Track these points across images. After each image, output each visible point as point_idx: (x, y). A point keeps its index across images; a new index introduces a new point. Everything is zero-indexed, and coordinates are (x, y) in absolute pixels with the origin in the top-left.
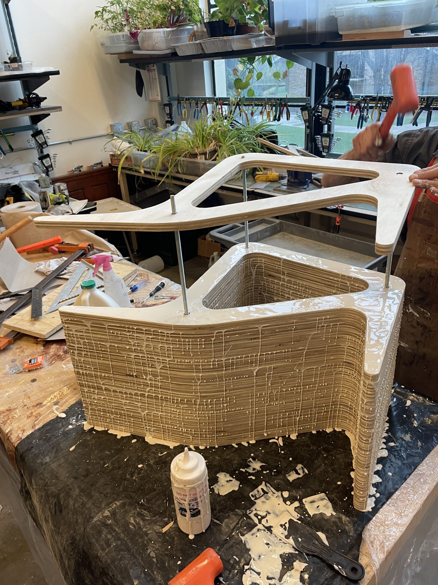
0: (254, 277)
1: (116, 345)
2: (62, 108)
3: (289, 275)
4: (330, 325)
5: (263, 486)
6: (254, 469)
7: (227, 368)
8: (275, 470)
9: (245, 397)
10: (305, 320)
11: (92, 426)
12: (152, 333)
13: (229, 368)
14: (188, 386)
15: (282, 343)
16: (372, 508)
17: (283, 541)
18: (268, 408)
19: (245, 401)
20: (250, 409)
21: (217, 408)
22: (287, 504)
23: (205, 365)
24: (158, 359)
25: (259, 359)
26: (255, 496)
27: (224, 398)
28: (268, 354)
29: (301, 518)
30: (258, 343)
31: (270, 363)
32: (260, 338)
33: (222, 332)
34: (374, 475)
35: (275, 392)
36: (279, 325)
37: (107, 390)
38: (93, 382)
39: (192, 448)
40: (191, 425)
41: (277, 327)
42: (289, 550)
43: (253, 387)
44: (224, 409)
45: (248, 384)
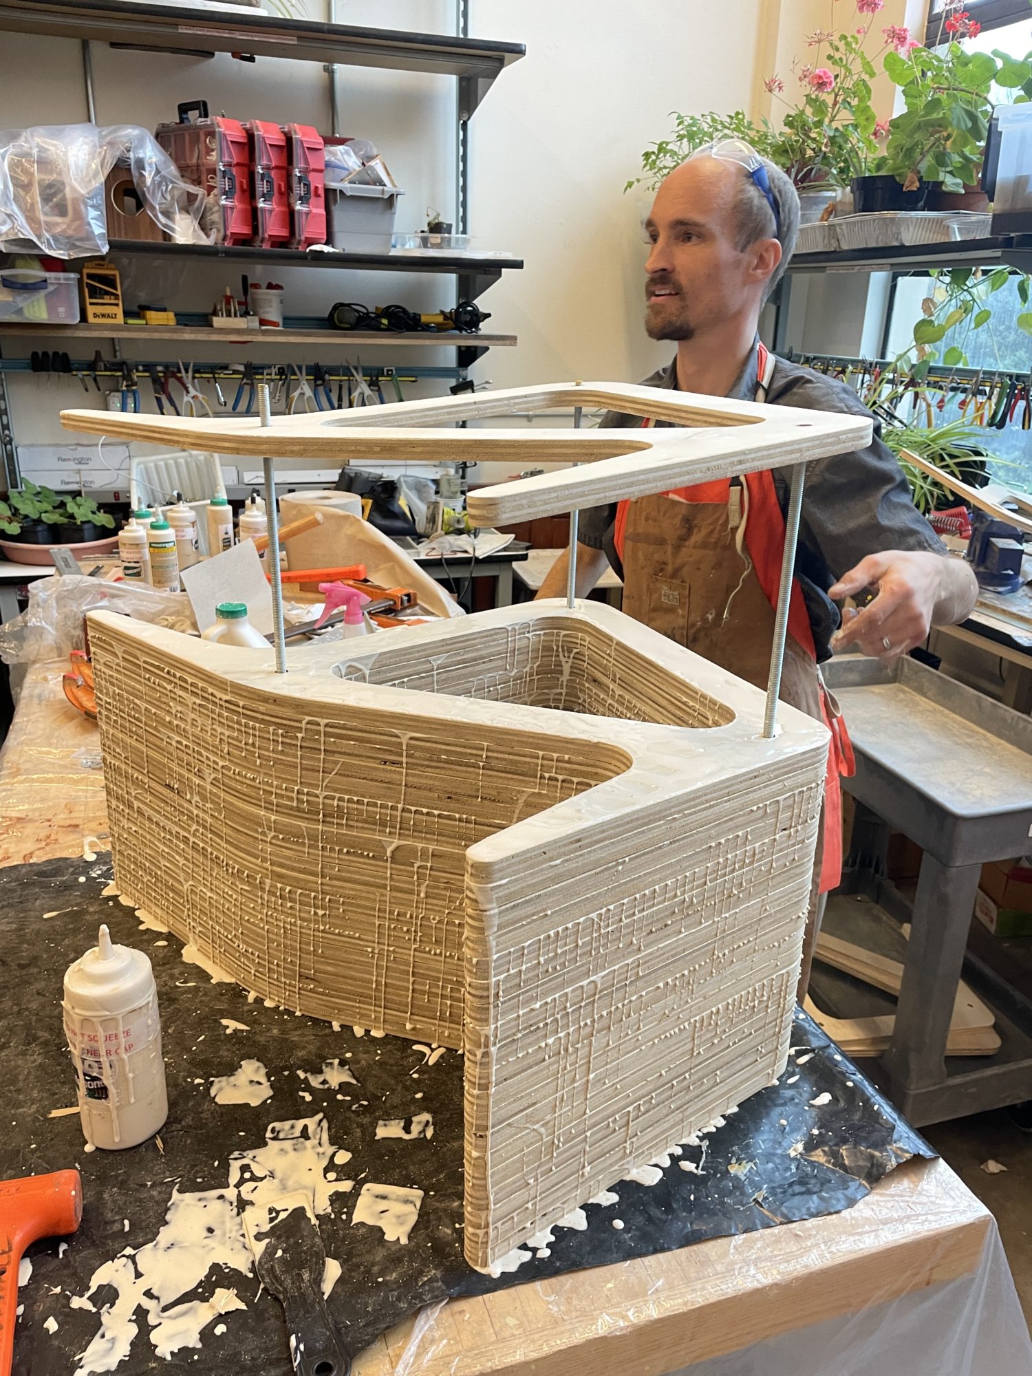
0: (565, 677)
1: (153, 710)
2: (518, 341)
3: (624, 684)
4: (572, 782)
5: (311, 1122)
6: (324, 1082)
7: (328, 819)
8: (365, 1103)
9: (366, 907)
10: (509, 750)
11: (118, 893)
12: (200, 692)
13: (332, 820)
14: (251, 839)
15: (456, 793)
16: (503, 1273)
17: (246, 1241)
18: (420, 957)
19: (364, 918)
20: (376, 945)
21: (303, 915)
22: (326, 1178)
23: (282, 796)
24: (208, 758)
25: (399, 819)
26: (279, 1132)
27: (318, 892)
28: (422, 813)
29: (327, 1216)
30: (398, 777)
31: (425, 838)
32: (404, 765)
33: (319, 725)
34: (578, 1210)
35: (434, 919)
36: (448, 745)
37: (140, 812)
38: (122, 789)
39: (251, 997)
40: (253, 940)
41: (444, 747)
42: (240, 1263)
43: (385, 887)
44: (316, 922)
45: (373, 876)
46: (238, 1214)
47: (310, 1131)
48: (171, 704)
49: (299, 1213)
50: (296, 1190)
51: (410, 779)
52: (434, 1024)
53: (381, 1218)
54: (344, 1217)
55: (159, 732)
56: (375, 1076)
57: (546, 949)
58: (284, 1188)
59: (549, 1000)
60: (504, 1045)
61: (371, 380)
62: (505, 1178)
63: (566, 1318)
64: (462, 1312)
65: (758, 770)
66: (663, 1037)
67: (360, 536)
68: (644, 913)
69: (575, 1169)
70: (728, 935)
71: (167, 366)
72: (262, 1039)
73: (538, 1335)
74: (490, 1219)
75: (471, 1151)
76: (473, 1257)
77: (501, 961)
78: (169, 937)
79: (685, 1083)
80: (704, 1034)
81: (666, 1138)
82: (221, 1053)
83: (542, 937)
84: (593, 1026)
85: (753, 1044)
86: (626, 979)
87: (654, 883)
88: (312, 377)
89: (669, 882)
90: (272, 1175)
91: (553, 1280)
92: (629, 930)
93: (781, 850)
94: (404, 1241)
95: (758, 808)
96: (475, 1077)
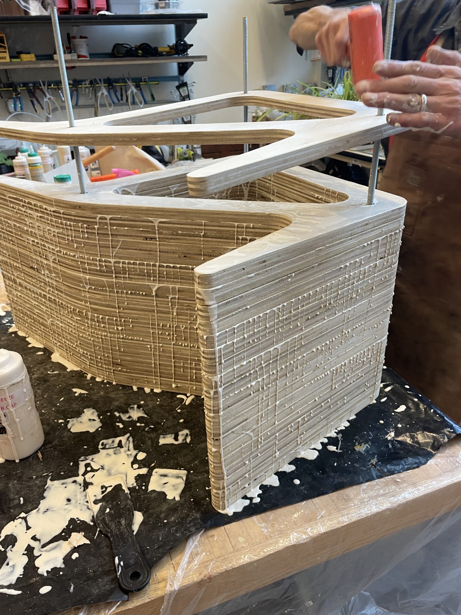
2: (208, 58)
5: (123, 439)
6: (130, 417)
7: (118, 275)
8: (152, 426)
9: (145, 323)
10: (218, 224)
11: (17, 330)
12: (39, 209)
13: (120, 275)
14: (78, 291)
15: (189, 254)
16: (234, 513)
17: (89, 504)
18: (176, 348)
19: (144, 330)
20: (152, 344)
21: (111, 330)
22: (132, 467)
23: (91, 264)
24: (49, 248)
25: (157, 272)
26: (106, 445)
27: (117, 317)
28: (170, 267)
29: (134, 488)
30: (155, 247)
31: (173, 282)
32: (158, 239)
33: (106, 219)
34: (273, 475)
35: (182, 327)
36: (182, 224)
37: (21, 285)
38: (10, 273)
39: (89, 376)
40: (86, 346)
41: (179, 226)
42: (86, 517)
43: (153, 311)
44: (118, 334)
45: (146, 306)
46: (84, 490)
47: (123, 443)
48: (26, 219)
49: (118, 488)
50: (116, 475)
51: (161, 247)
52: (188, 384)
53: (164, 487)
54: (143, 488)
55: (22, 237)
56: (157, 412)
57: (248, 329)
58: (109, 474)
59: (251, 360)
60: (227, 387)
61: (136, 84)
62: (232, 462)
63: (272, 535)
64: (212, 536)
65: (368, 220)
66: (316, 379)
67: (135, 155)
68: (304, 308)
69: (271, 454)
70: (350, 321)
71: (34, 83)
72: (95, 398)
73: (257, 546)
74: (225, 485)
75: (211, 448)
76: (217, 505)
77: (221, 337)
78: (45, 350)
79: (329, 404)
80: (338, 377)
81: (319, 434)
82: (73, 406)
83: (245, 322)
84: (278, 374)
85: (363, 381)
86: (295, 347)
87: (309, 289)
88: (106, 85)
89: (318, 289)
90: (103, 468)
91: (263, 515)
92: (296, 318)
93: (379, 271)
94: (177, 499)
95: (368, 244)
96: (211, 406)
